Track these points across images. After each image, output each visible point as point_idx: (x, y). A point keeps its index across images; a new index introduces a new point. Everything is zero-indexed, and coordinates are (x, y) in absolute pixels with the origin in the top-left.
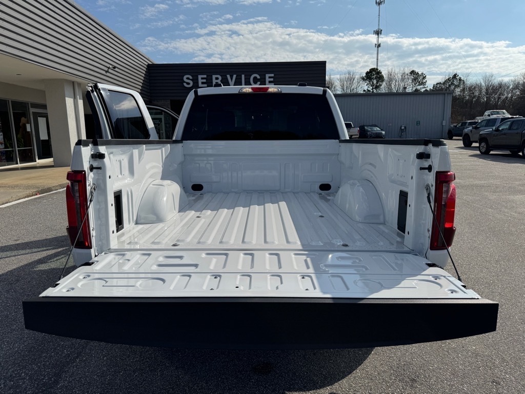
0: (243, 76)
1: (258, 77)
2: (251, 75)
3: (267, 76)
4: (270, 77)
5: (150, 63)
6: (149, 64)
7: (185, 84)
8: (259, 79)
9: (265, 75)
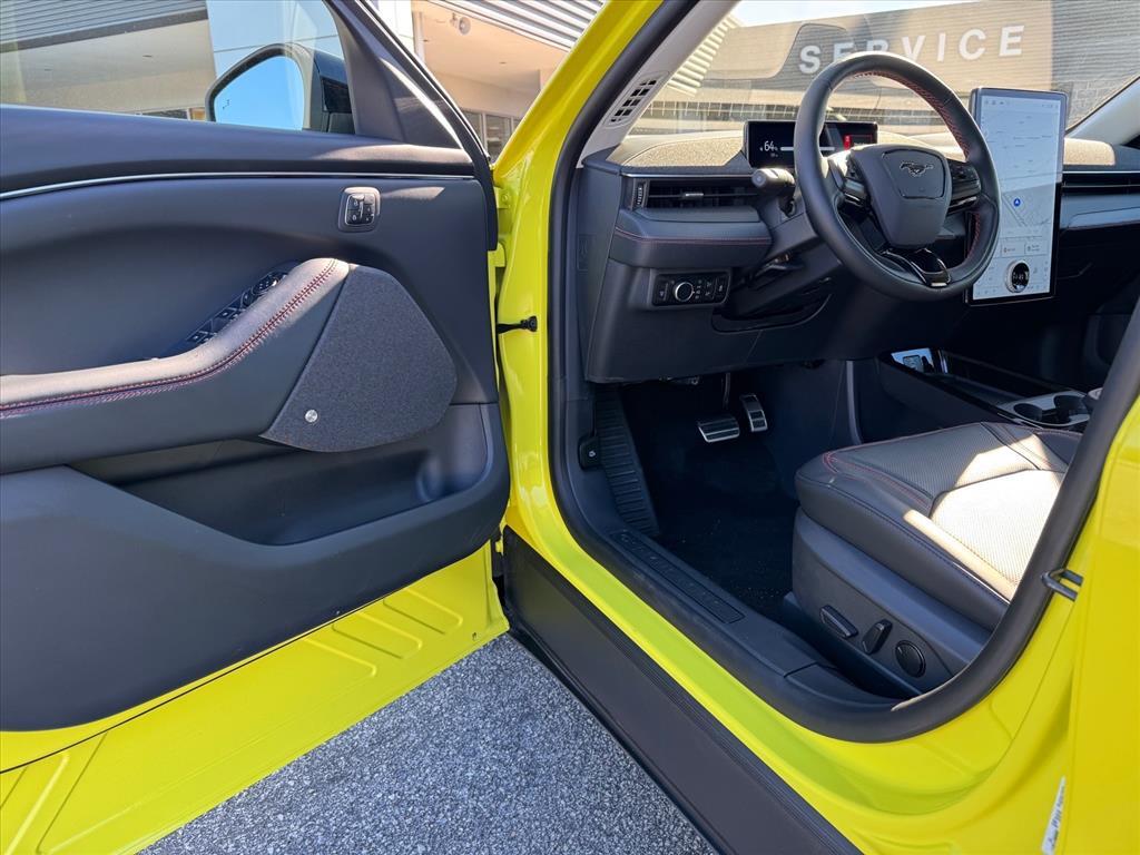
0: (943, 37)
1: (982, 36)
2: (963, 34)
3: (1006, 31)
4: (1012, 35)
5: (732, 26)
6: (730, 29)
7: (803, 68)
8: (983, 41)
9: (1001, 30)
